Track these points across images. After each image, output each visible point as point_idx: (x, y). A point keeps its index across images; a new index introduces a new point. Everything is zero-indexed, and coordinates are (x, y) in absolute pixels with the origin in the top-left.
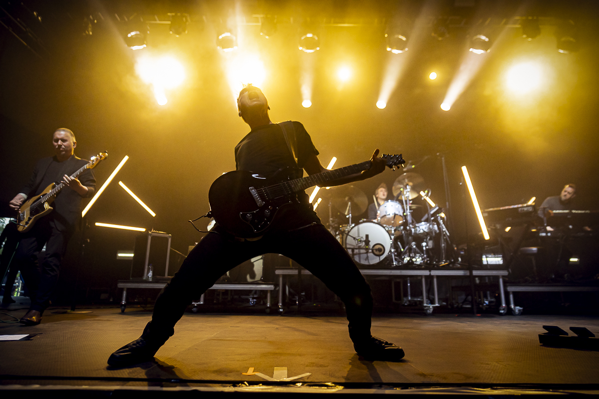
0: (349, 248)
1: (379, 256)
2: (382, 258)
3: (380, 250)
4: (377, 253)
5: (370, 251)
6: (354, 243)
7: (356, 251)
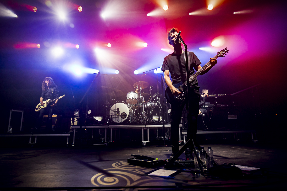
0: (110, 115)
1: (124, 118)
2: (125, 119)
3: (124, 116)
4: (123, 117)
5: (120, 116)
6: (113, 112)
7: (113, 116)
